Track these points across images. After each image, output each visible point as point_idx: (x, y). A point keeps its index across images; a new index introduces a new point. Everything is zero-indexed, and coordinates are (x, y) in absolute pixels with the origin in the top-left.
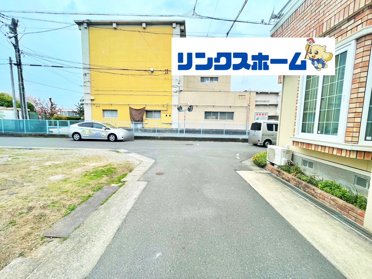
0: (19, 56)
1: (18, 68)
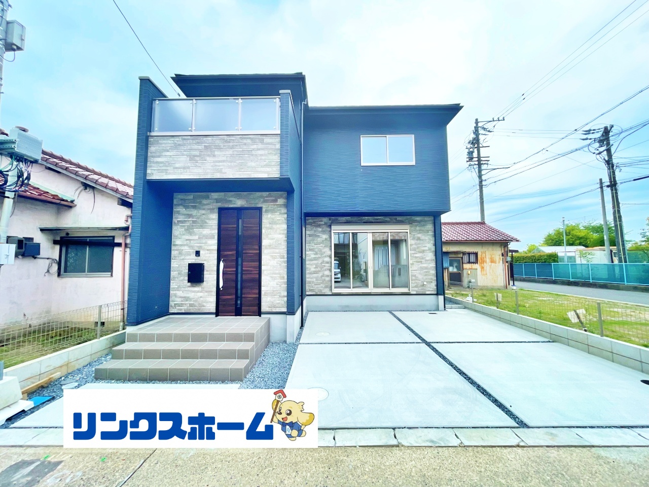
0: (614, 172)
1: (612, 190)
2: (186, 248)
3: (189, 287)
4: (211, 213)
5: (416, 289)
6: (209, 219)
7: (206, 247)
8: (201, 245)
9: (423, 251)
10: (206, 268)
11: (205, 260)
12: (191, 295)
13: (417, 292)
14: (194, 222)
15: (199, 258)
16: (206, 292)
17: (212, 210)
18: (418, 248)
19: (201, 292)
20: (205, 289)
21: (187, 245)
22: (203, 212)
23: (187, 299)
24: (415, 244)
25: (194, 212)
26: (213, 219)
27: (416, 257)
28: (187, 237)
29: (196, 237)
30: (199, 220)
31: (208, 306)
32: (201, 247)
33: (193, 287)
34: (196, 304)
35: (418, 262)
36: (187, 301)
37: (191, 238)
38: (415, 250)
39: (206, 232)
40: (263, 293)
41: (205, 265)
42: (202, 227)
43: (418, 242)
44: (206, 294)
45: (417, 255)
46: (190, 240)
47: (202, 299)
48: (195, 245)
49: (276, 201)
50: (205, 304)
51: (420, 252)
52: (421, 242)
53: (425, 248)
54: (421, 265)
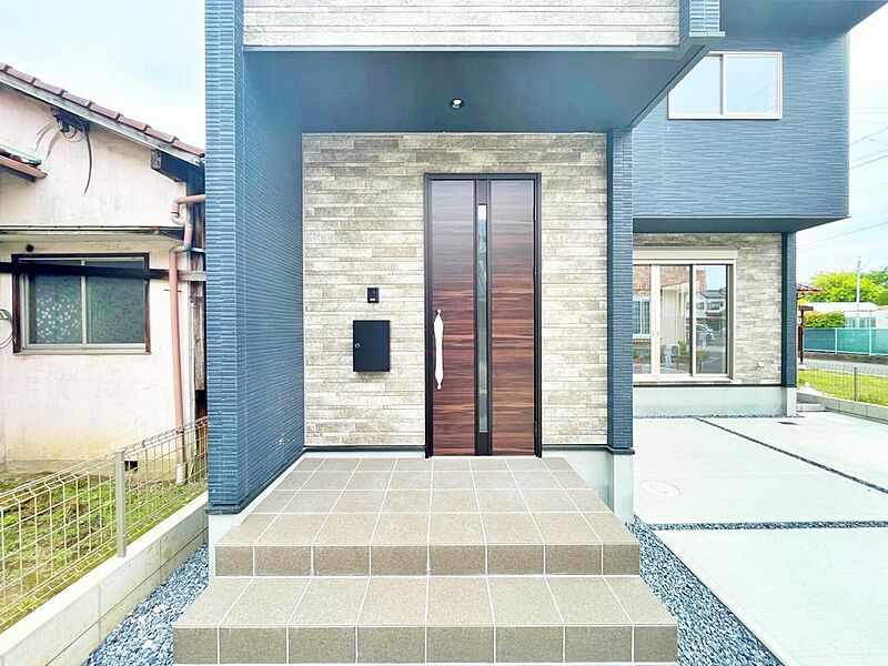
2: (342, 279)
3: (352, 381)
4: (404, 186)
5: (742, 375)
6: (401, 205)
7: (394, 279)
8: (381, 273)
9: (759, 303)
10: (394, 334)
11: (393, 313)
12: (360, 403)
14: (359, 212)
15: (376, 306)
16: (399, 393)
17: (406, 180)
19: (386, 393)
20: (396, 388)
21: (343, 273)
22: (384, 185)
23: (349, 412)
25: (359, 185)
26: (410, 205)
27: (746, 314)
28: (344, 253)
29: (368, 253)
30: (372, 209)
31: (404, 429)
32: (380, 277)
33: (363, 380)
34: (374, 424)
35: (749, 323)
36: (348, 417)
37: (352, 254)
39: (392, 238)
40: (545, 397)
41: (392, 325)
42: (381, 225)
43: (751, 283)
44: (398, 399)
46: (351, 260)
47: (387, 412)
48: (365, 273)
49: (576, 157)
50: (396, 425)
51: (754, 304)
53: (762, 297)
54: (753, 330)
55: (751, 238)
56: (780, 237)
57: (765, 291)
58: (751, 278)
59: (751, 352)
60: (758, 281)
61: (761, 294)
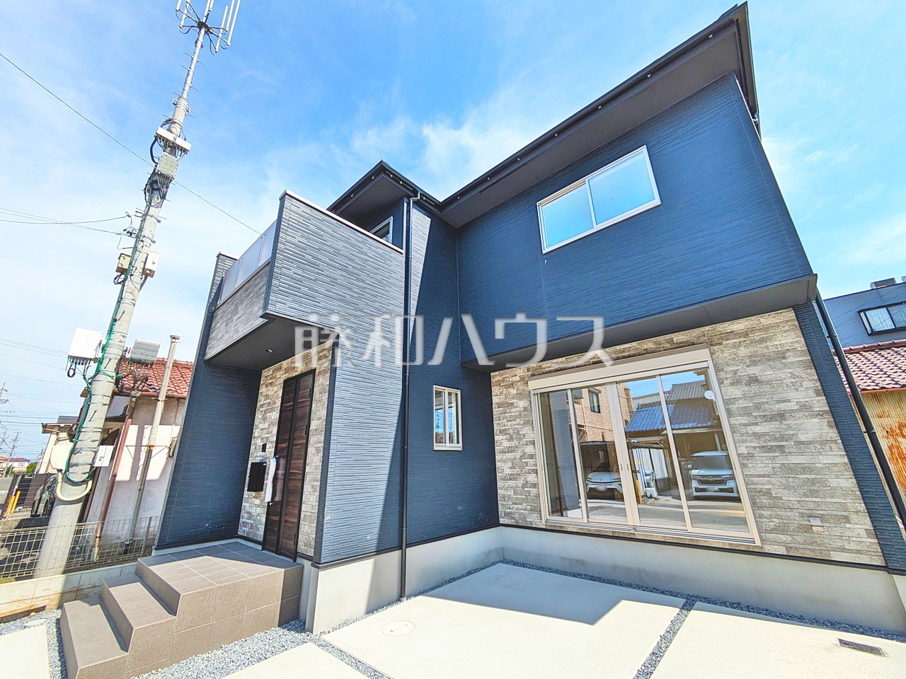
2: (259, 440)
4: (279, 389)
5: (783, 538)
7: (271, 439)
9: (781, 416)
10: (267, 470)
11: (267, 457)
12: (254, 510)
13: (788, 548)
14: (268, 404)
15: (264, 454)
16: (263, 506)
17: (280, 385)
18: (758, 407)
19: (260, 505)
20: (262, 502)
21: (259, 437)
22: (275, 389)
23: (250, 515)
24: (744, 397)
25: (270, 391)
26: (279, 398)
27: (757, 436)
28: (262, 426)
29: (267, 425)
30: (272, 402)
31: (260, 529)
32: (267, 437)
35: (771, 449)
36: (250, 519)
38: (749, 414)
39: (274, 416)
41: (267, 463)
42: (272, 410)
43: (755, 388)
44: (262, 510)
45: (758, 429)
46: (263, 430)
47: (258, 518)
48: (265, 435)
51: (771, 418)
52: (767, 388)
53: (783, 406)
54: (782, 460)
55: (739, 325)
56: (790, 315)
57: (785, 396)
58: (754, 380)
59: (789, 497)
60: (769, 382)
61: (779, 402)
